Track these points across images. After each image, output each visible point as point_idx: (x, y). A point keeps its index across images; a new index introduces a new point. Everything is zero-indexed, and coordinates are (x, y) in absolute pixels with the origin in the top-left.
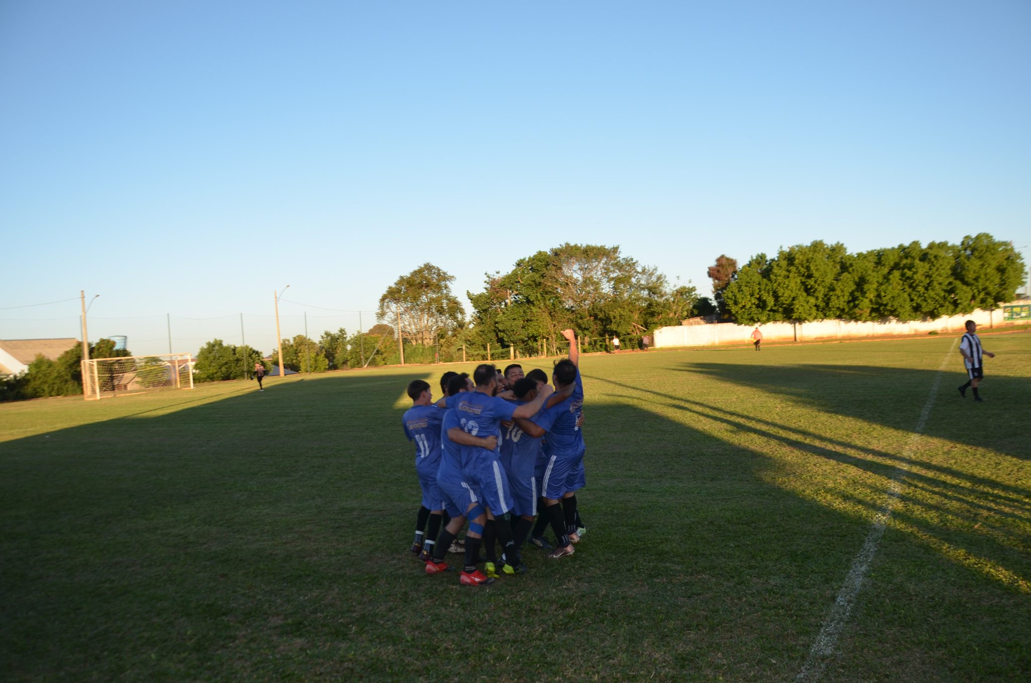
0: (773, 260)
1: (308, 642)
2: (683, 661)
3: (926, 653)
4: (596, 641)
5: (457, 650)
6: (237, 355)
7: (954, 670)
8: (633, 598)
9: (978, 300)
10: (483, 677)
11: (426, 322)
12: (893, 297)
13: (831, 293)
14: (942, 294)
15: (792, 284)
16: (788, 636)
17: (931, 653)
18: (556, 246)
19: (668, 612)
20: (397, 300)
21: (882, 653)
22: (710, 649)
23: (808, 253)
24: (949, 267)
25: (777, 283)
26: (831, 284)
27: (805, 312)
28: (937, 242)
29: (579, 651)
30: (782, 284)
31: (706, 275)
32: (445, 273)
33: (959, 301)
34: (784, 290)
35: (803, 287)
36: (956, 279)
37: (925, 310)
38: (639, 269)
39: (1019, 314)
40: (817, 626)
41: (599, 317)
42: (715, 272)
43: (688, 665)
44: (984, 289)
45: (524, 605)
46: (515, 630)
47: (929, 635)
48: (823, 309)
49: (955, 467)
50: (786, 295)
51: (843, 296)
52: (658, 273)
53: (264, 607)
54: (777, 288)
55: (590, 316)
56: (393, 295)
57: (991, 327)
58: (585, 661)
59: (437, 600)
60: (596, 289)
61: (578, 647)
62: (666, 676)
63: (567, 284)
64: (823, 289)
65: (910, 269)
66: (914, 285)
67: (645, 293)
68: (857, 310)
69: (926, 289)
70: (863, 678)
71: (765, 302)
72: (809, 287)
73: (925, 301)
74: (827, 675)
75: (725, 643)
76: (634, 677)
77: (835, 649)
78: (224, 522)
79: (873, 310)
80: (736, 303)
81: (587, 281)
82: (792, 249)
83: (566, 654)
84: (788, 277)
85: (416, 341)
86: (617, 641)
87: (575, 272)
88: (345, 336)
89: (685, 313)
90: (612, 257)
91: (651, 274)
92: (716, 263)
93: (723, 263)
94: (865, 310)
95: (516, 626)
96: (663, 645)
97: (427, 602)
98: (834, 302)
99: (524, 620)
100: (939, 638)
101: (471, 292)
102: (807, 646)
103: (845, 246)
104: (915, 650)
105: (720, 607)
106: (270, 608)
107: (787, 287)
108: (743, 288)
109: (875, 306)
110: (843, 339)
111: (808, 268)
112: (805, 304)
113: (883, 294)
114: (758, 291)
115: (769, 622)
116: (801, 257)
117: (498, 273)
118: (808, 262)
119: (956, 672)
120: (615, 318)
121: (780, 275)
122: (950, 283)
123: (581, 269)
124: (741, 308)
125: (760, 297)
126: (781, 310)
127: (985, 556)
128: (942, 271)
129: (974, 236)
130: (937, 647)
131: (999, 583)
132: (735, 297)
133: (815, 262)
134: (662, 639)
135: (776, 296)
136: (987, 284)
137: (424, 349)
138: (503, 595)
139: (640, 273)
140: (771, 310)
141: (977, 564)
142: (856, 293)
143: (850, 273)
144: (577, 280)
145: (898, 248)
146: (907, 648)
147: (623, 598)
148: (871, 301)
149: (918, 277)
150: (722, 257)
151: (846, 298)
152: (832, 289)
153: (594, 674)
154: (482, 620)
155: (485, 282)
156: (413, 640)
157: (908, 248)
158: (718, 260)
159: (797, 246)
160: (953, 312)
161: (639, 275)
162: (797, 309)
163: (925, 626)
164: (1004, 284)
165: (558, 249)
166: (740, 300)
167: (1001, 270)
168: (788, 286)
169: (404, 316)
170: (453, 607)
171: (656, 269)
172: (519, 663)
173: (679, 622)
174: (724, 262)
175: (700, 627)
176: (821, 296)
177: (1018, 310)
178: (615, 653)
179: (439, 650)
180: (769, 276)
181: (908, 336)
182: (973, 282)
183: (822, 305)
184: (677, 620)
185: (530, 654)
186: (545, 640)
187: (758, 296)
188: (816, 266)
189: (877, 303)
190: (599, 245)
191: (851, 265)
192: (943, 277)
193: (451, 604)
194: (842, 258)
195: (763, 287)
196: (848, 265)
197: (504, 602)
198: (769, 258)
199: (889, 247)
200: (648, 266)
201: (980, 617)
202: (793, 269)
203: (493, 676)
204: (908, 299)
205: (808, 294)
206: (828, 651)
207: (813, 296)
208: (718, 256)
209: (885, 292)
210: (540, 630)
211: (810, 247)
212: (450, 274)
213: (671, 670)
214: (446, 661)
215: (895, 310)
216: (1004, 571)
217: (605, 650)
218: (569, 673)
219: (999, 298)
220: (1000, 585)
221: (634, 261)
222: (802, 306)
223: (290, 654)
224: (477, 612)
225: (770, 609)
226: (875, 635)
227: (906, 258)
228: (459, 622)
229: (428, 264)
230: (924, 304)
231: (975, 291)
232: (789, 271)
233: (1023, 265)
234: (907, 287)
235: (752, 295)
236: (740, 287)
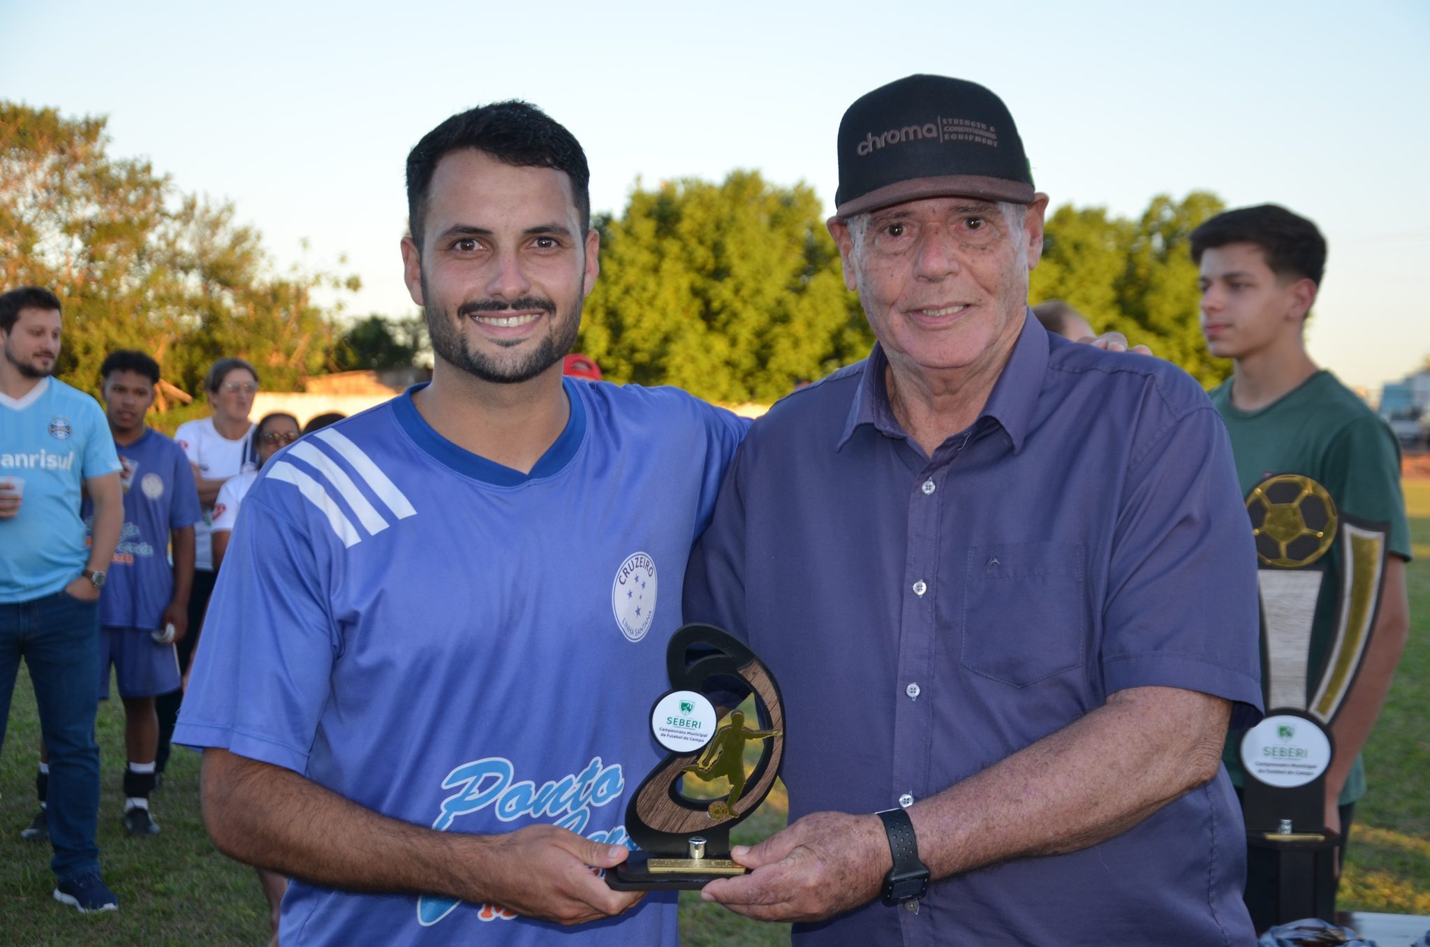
0: (607, 220)
13: (778, 329)
15: (667, 294)
23: (718, 204)
24: (1108, 279)
25: (623, 285)
26: (780, 302)
27: (699, 382)
30: (638, 288)
34: (641, 307)
35: (696, 304)
38: (173, 204)
48: (749, 374)
50: (647, 324)
51: (811, 340)
52: (237, 222)
54: (620, 300)
60: (26, 249)
64: (754, 316)
67: (192, 283)
72: (715, 305)
82: (669, 188)
84: (656, 270)
89: (319, 359)
90: (81, 150)
91: (215, 225)
107: (651, 303)
111: (717, 249)
112: (700, 356)
116: (699, 215)
118: (718, 227)
120: (87, 350)
121: (632, 263)
128: (1092, 289)
129: (1177, 197)
133: (739, 230)
135: (616, 327)
139: (176, 218)
152: (782, 318)
159: (684, 182)
161: (167, 221)
168: (654, 297)
171: (230, 209)
176: (745, 334)
183: (747, 362)
188: (741, 243)
190: (35, 105)
200: (206, 196)
202: (671, 246)
205: (710, 328)
207: (724, 333)
211: (723, 188)
221: (157, 173)
232: (659, 253)
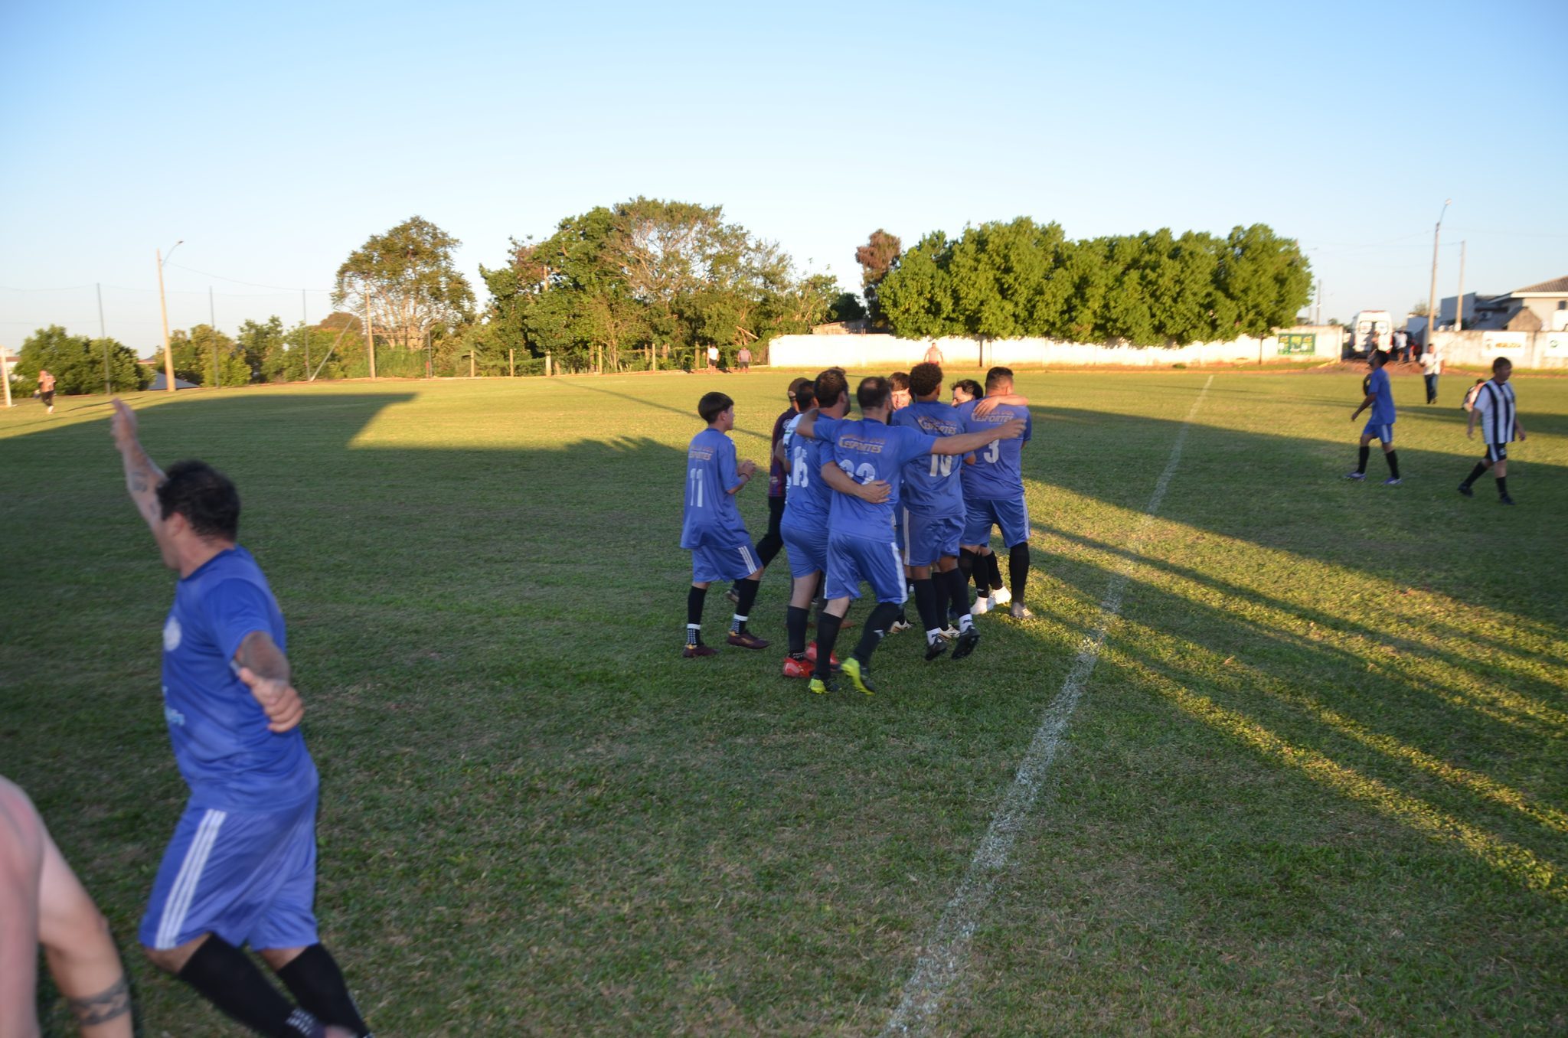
0: (955, 242)
1: (147, 850)
2: (771, 878)
3: (1146, 863)
4: (632, 844)
5: (401, 861)
6: (93, 354)
7: (1185, 889)
8: (698, 771)
9: (1245, 321)
10: (439, 908)
11: (412, 311)
12: (1127, 310)
13: (1038, 298)
14: (1197, 309)
15: (981, 281)
16: (939, 835)
17: (1153, 863)
18: (624, 200)
19: (752, 795)
20: (365, 274)
21: (1081, 864)
22: (815, 858)
23: (1008, 234)
24: (1208, 270)
25: (959, 277)
26: (1039, 284)
27: (997, 324)
28: (1196, 232)
29: (603, 861)
30: (967, 279)
31: (854, 259)
32: (444, 235)
33: (1218, 322)
34: (969, 289)
35: (997, 286)
36: (1217, 288)
37: (1170, 331)
38: (752, 244)
39: (1300, 347)
40: (984, 819)
41: (685, 315)
42: (867, 255)
43: (777, 884)
44: (1255, 307)
45: (520, 783)
46: (501, 825)
47: (1152, 834)
48: (1025, 321)
49: (1201, 569)
50: (970, 296)
51: (1055, 303)
52: (780, 252)
53: (78, 789)
54: (958, 285)
55: (673, 313)
56: (358, 265)
57: (1260, 362)
58: (610, 879)
59: (377, 773)
60: (683, 272)
61: (602, 855)
62: (740, 904)
63: (639, 261)
64: (1026, 291)
65: (1153, 269)
66: (1158, 293)
67: (758, 282)
68: (1073, 326)
69: (1175, 300)
70: (1049, 906)
71: (939, 304)
72: (1006, 286)
73: (1172, 318)
74: (995, 901)
75: (839, 848)
76: (689, 906)
77: (1010, 858)
78: (29, 637)
79: (1096, 327)
80: (895, 304)
81: (670, 258)
82: (984, 227)
83: (581, 867)
84: (976, 269)
85: (396, 341)
86: (666, 844)
87: (651, 242)
88: (279, 329)
89: (818, 316)
90: (711, 222)
91: (770, 253)
92: (869, 242)
93: (880, 242)
94: (1086, 325)
95: (505, 818)
96: (740, 851)
97: (360, 777)
98: (1041, 312)
99: (518, 808)
100: (1165, 838)
101: (486, 267)
102: (967, 853)
103: (1063, 228)
104: (1129, 858)
105: (835, 786)
106: (87, 790)
107: (973, 286)
108: (908, 282)
109: (1099, 322)
110: (1051, 368)
111: (1006, 258)
112: (998, 312)
113: (1112, 304)
114: (929, 288)
115: (910, 811)
116: (997, 241)
117: (530, 238)
118: (1006, 248)
119: (1188, 894)
120: (710, 317)
121: (964, 266)
122: (1209, 295)
123: (662, 239)
124: (904, 313)
125: (932, 296)
126: (962, 318)
127: (1238, 707)
128: (1199, 276)
129: (1247, 228)
130: (1162, 854)
131: (1255, 750)
132: (895, 295)
133: (1017, 248)
134: (738, 840)
135: (956, 298)
136: (1260, 299)
137: (407, 355)
138: (486, 764)
139: (753, 250)
140: (948, 318)
141: (1226, 721)
142: (1074, 300)
143: (1067, 269)
144: (654, 257)
145: (1140, 237)
146: (1118, 856)
147: (682, 770)
148: (1095, 313)
149: (1165, 282)
150: (880, 232)
151: (1059, 307)
152: (1040, 292)
153: (623, 900)
154: (447, 807)
155: (510, 251)
156: (329, 843)
157: (1154, 237)
158: (873, 237)
159: (992, 223)
160: (1210, 337)
161: (750, 252)
162: (987, 318)
163: (1147, 820)
164: (1283, 301)
165: (627, 205)
166: (902, 301)
167: (1280, 281)
168: (975, 283)
169: (376, 300)
170: (402, 784)
171: (777, 245)
172: (502, 884)
173: (769, 812)
174: (881, 240)
175: (802, 821)
176: (1022, 301)
177: (1296, 340)
178: (661, 866)
179: (371, 860)
180: (947, 266)
181: (1144, 368)
182: (1240, 295)
183: (1023, 314)
184: (767, 808)
185: (522, 868)
186: (549, 842)
187: (929, 296)
188: (1019, 255)
189: (1102, 317)
190: (691, 202)
191: (1070, 257)
192: (1199, 284)
193: (399, 780)
194: (1057, 246)
195: (937, 282)
196: (1065, 256)
197: (487, 776)
198: (949, 238)
199: (1126, 234)
200: (766, 240)
201: (1226, 803)
202: (984, 257)
203: (456, 906)
204: (1148, 315)
205: (1004, 297)
206: (999, 862)
207: (1011, 300)
208: (874, 231)
209: (1116, 302)
210: (543, 825)
211: (1011, 226)
212: (452, 235)
213: (751, 896)
214: (380, 881)
215: (1128, 329)
216: (1262, 732)
217: (646, 859)
218: (583, 899)
219: (1273, 322)
220: (1256, 753)
221: (744, 231)
222: (994, 314)
223: (112, 873)
224: (441, 793)
225: (914, 790)
226: (1071, 834)
227: (1150, 252)
228: (409, 811)
229: (418, 218)
230: (1170, 323)
231: (1243, 308)
232: (978, 261)
233: (1309, 276)
234: (1147, 296)
235: (920, 294)
236: (903, 280)
